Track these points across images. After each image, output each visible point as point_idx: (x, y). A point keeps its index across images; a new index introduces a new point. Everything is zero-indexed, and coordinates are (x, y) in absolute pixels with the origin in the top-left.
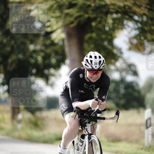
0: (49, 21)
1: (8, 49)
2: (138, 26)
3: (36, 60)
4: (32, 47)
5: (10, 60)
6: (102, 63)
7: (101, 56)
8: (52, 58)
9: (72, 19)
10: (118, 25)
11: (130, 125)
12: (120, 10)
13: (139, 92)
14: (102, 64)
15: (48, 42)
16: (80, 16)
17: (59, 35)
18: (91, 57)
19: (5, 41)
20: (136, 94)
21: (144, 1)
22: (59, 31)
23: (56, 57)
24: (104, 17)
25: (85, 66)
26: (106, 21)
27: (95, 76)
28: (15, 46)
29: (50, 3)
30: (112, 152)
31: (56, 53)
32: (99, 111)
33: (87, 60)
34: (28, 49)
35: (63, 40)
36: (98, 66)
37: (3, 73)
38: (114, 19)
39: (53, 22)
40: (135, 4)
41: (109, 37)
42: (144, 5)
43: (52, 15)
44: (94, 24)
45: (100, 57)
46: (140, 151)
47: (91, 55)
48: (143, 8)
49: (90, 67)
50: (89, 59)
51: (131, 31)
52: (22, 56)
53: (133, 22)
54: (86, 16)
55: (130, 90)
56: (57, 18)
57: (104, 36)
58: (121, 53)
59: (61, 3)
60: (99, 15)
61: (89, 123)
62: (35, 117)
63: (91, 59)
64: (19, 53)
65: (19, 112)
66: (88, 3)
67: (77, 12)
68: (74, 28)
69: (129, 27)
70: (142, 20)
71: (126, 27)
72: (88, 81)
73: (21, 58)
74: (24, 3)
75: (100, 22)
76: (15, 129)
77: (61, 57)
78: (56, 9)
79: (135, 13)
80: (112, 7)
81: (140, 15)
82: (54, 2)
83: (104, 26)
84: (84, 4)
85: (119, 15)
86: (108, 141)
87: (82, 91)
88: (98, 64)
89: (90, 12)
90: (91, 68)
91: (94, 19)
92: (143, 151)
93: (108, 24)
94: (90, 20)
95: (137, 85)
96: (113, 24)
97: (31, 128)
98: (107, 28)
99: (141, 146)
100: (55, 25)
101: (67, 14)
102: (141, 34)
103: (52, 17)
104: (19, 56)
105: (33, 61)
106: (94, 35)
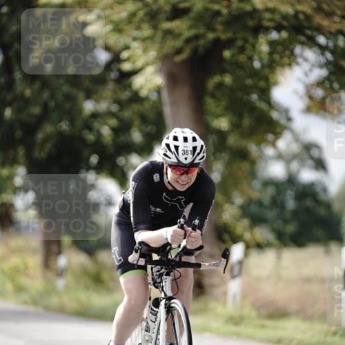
0: (127, 48)
1: (36, 110)
2: (327, 59)
3: (99, 135)
4: (89, 106)
5: (40, 136)
6: (198, 151)
7: (197, 137)
8: (135, 131)
9: (179, 43)
10: (282, 58)
11: (308, 280)
12: (285, 23)
13: (328, 206)
14: (199, 154)
15: (125, 95)
16: (196, 37)
17: (149, 80)
18: (176, 138)
19: (28, 93)
20: (322, 211)
21: (339, 4)
22: (150, 70)
23: (143, 127)
24: (251, 40)
25: (165, 157)
26: (254, 47)
27: (184, 178)
28: (52, 104)
29: (130, 7)
30: (269, 341)
31: (144, 119)
32: (188, 250)
33: (168, 145)
34: (80, 111)
35: (158, 91)
36: (190, 158)
37: (24, 164)
38: (272, 44)
39: (137, 51)
40: (319, 9)
41: (262, 84)
42: (339, 12)
43: (135, 33)
44: (227, 54)
45: (194, 139)
46: (329, 339)
47: (176, 135)
48: (337, 19)
49: (174, 160)
50: (172, 143)
51: (311, 70)
52: (66, 125)
53: (316, 49)
54: (211, 36)
55: (309, 203)
56: (144, 40)
57: (249, 82)
58: (289, 119)
59: (155, 7)
60: (240, 35)
61: (168, 274)
62: (96, 262)
63: (176, 143)
64: (60, 121)
65: (59, 253)
66: (216, 7)
67: (191, 27)
68: (183, 62)
69: (306, 60)
70: (336, 46)
71: (300, 60)
72: (170, 188)
73: (64, 130)
74: (71, 6)
75: (242, 50)
76: (50, 290)
77: (155, 128)
78: (142, 21)
79: (320, 30)
80: (268, 15)
81: (331, 33)
82: (140, 4)
83: (251, 59)
84: (207, 9)
85: (284, 34)
86: (260, 316)
87: (158, 210)
88: (189, 152)
89: (219, 27)
90: (176, 161)
91: (229, 43)
92: (336, 339)
93: (260, 53)
94: (218, 45)
95: (325, 190)
96: (271, 54)
97: (87, 288)
98: (257, 64)
99: (334, 328)
100: (141, 56)
101: (168, 33)
102: (333, 78)
103: (135, 39)
104: (61, 127)
105: (91, 137)
106: (228, 79)
